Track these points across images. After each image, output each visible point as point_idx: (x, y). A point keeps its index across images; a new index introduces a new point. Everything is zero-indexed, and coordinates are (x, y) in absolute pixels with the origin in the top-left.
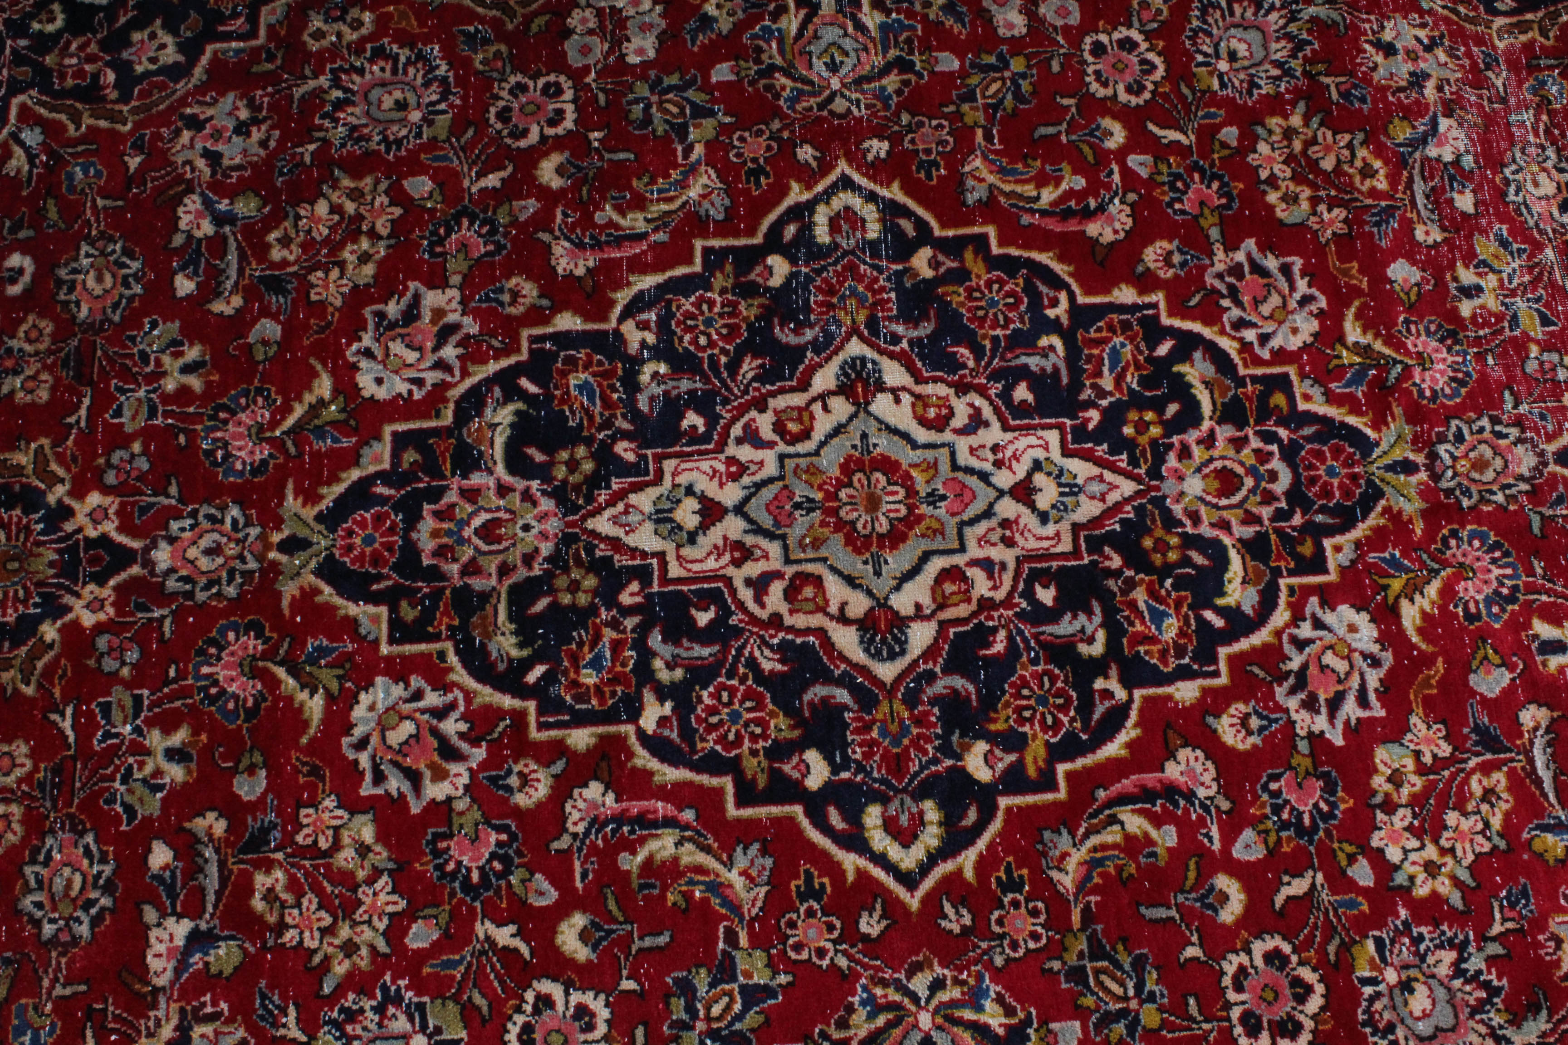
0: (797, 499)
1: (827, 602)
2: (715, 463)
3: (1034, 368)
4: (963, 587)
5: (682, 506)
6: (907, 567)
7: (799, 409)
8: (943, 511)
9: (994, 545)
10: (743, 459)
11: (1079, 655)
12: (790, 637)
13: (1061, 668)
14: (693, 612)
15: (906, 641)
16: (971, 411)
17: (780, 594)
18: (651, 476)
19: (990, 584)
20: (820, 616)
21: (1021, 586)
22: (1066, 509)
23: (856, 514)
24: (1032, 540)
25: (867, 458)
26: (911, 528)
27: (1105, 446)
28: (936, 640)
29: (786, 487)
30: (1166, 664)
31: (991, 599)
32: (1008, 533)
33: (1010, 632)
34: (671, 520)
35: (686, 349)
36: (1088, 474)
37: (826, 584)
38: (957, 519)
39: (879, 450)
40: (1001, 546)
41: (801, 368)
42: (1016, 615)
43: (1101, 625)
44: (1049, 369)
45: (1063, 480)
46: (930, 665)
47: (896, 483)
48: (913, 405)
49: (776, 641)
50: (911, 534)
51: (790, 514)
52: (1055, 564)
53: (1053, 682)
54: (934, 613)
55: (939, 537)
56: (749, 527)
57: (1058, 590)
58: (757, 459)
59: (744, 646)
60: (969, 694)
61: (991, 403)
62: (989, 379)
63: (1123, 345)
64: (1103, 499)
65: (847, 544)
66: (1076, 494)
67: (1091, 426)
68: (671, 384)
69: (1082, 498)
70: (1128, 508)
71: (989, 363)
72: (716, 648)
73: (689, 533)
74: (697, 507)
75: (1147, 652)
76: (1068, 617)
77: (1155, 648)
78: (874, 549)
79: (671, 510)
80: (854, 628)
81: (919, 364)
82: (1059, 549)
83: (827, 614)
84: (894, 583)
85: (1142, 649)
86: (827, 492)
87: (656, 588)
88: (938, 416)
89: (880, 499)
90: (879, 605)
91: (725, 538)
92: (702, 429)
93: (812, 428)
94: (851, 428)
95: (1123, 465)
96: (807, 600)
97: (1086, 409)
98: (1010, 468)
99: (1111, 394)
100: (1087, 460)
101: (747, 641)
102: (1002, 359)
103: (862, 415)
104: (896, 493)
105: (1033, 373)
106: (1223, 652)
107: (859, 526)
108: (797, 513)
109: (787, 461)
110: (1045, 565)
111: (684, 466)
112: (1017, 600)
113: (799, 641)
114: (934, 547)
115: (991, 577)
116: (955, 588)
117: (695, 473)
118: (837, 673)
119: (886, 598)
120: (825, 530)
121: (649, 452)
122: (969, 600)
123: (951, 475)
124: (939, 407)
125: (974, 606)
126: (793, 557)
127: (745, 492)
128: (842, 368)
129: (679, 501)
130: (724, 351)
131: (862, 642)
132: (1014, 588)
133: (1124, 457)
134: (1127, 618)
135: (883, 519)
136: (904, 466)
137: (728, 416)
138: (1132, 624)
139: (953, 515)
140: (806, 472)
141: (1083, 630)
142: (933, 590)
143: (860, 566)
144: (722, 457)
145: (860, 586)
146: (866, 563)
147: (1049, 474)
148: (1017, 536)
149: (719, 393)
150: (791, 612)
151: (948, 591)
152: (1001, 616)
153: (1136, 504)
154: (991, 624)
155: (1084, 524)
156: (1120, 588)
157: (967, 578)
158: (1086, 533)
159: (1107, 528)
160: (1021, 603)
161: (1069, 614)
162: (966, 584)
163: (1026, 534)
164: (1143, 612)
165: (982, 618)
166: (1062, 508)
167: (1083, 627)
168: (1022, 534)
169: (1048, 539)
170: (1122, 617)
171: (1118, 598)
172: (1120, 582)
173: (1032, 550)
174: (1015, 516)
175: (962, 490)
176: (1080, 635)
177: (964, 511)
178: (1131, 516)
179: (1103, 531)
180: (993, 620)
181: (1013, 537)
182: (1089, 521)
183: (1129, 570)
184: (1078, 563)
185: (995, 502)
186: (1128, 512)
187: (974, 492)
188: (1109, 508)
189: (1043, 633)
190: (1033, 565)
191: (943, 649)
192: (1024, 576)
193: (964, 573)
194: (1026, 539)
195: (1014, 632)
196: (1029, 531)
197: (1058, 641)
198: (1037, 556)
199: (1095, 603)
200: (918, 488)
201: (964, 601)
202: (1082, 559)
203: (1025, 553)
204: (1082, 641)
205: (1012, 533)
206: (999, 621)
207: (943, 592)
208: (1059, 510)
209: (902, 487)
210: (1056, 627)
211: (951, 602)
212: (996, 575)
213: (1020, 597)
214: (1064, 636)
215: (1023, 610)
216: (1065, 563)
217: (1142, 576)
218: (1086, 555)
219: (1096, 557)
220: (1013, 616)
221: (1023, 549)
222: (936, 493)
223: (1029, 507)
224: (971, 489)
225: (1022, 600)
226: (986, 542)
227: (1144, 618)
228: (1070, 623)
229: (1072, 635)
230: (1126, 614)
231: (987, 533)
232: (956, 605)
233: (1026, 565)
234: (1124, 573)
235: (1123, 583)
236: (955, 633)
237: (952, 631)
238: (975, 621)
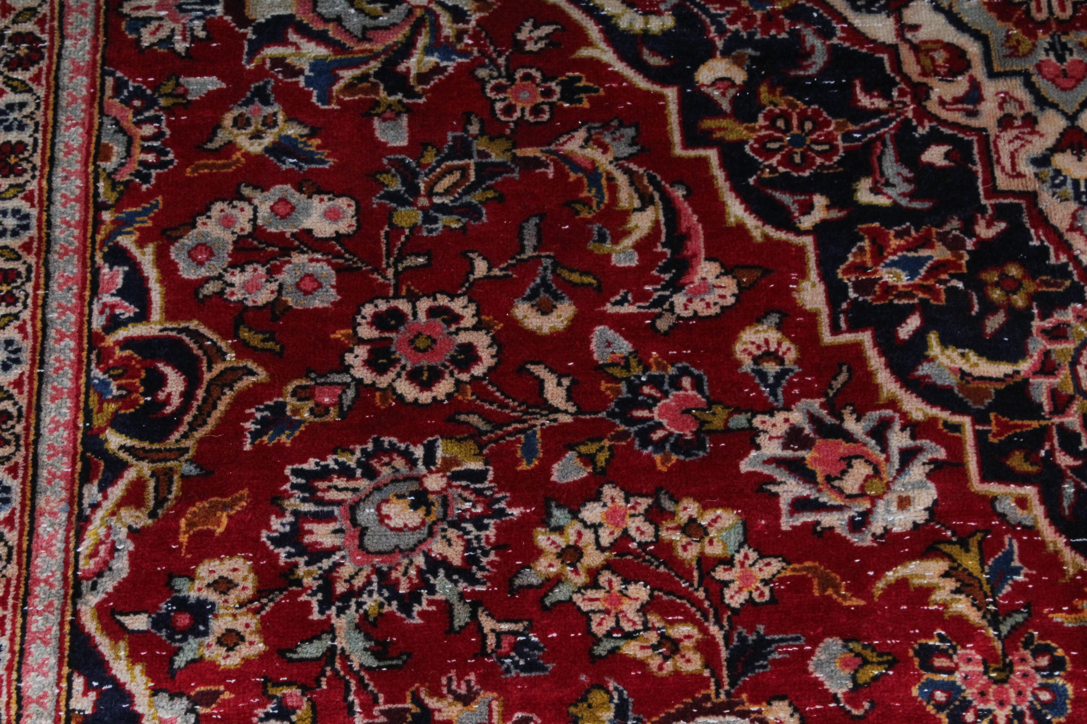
4: (942, 71)
6: (966, 19)
8: (1043, 57)
9: (1001, 107)
11: (858, 179)
13: (839, 162)
15: (870, 12)
19: (948, 98)
21: (947, 131)
22: (1054, 186)
24: (1010, 147)
26: (1017, 25)
28: (874, 41)
30: (845, 272)
31: (928, 98)
32: (1018, 123)
33: (886, 112)
38: (1032, 69)
40: (999, 114)
42: (907, 121)
43: (895, 202)
46: (839, 34)
47: (1076, 10)
50: (1010, 25)
52: (978, 168)
53: (820, 154)
54: (908, 41)
55: (1007, 52)
57: (942, 168)
60: (805, 68)
64: (1072, 228)
66: (1077, 198)
69: (1073, 206)
70: (1064, 258)
75: (861, 249)
76: (906, 172)
77: (868, 258)
82: (998, 173)
84: (945, 4)
85: (866, 244)
104: (1063, 9)
106: (866, 337)
110: (977, 157)
112: (927, 124)
114: (994, 45)
115: (956, 100)
116: (940, 62)
122: (924, 73)
125: (916, 78)
132: (945, 123)
134: (906, 232)
138: (898, 235)
139: (1038, 67)
141: (888, 184)
142: (935, 42)
148: (1014, 133)
151: (936, 55)
152: (905, 105)
153: (1071, 268)
154: (895, 93)
155: (1036, 204)
156: (949, 232)
157: (955, 75)
158: (1024, 206)
159: (1032, 231)
160: (924, 127)
161: (910, 175)
162: (946, 74)
163: (1017, 143)
164: (916, 251)
165: (902, 86)
166: (1057, 181)
167: (894, 186)
168: (1017, 137)
169: (1013, 165)
170: (909, 228)
171: (934, 230)
172: (957, 233)
173: (996, 146)
174: (1042, 132)
175: (1072, 77)
176: (883, 181)
177: (1044, 77)
178: (1053, 261)
179: (1028, 225)
180: (899, 96)
181: (1012, 127)
182: (1041, 211)
183: (974, 244)
184: (982, 193)
185: (1058, 110)
186: (1057, 257)
187: (1071, 89)
188: (1061, 236)
189: (884, 145)
190: (976, 146)
191: (862, 47)
192: (961, 135)
193: (961, 73)
194: (1010, 142)
195: (885, 117)
196: (1022, 146)
197: (875, 159)
198: (990, 151)
199: (927, 205)
200: (1072, 35)
201: (923, 68)
202: (987, 197)
203: (992, 138)
204: (875, 182)
205: (1018, 127)
206: (899, 102)
207: (935, 50)
208: (1053, 178)
209: (1072, 17)
210: (893, 159)
211: (922, 57)
212: (960, 106)
213: (931, 128)
214: (881, 166)
215: (915, 129)
216: (980, 180)
217: (967, 257)
218: (993, 202)
219: (990, 212)
220: (906, 118)
221: (997, 137)
222: (1067, 53)
223: (1055, 146)
224: (1074, 86)
225: (927, 129)
226: (1004, 99)
227: (909, 250)
228: (899, 174)
229: (882, 174)
230: (913, 233)
231: (1016, 100)
232: (918, 62)
233: (975, 138)
234: (970, 238)
235: (955, 237)
236: (882, 59)
237: (885, 57)
238: (898, 79)
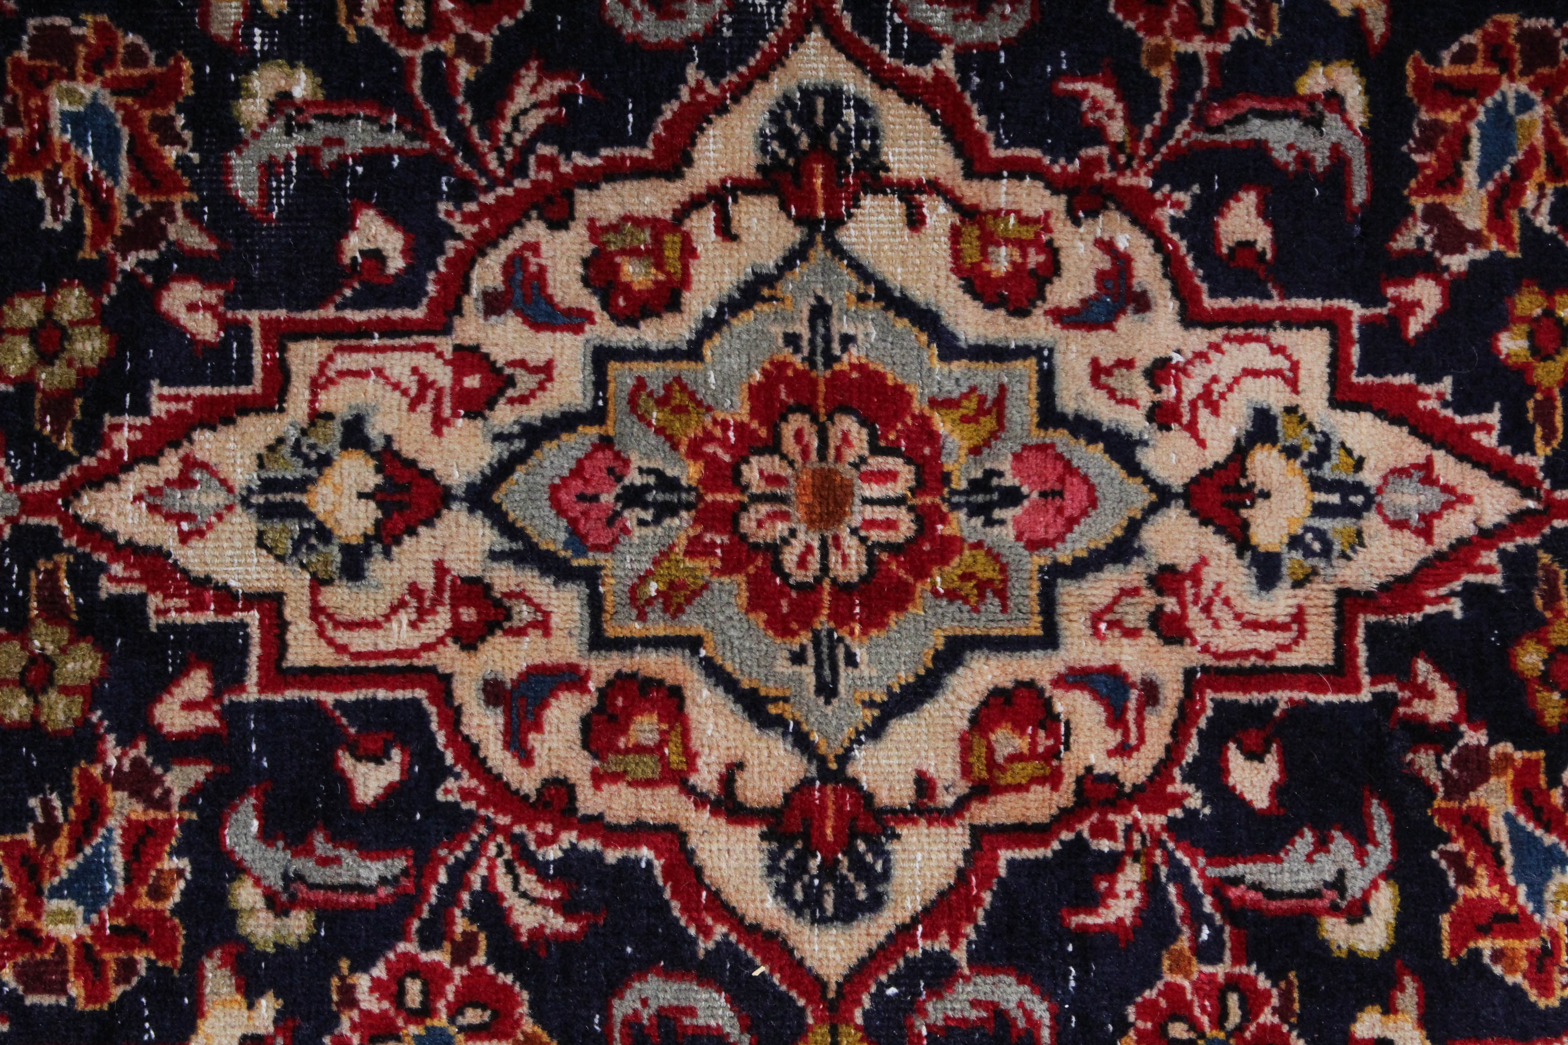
0: (634, 478)
1: (691, 757)
2: (421, 359)
3: (1281, 155)
4: (1044, 742)
5: (333, 474)
6: (906, 676)
7: (655, 224)
8: (1008, 532)
9: (1132, 633)
10: (500, 356)
11: (1324, 946)
12: (590, 845)
13: (1275, 977)
14: (346, 762)
15: (886, 875)
16: (1105, 263)
17: (574, 731)
18: (256, 387)
19: (1114, 738)
20: (670, 792)
21: (1192, 749)
22: (1326, 552)
23: (781, 528)
24: (1230, 625)
25: (822, 373)
26: (922, 573)
27: (1446, 384)
28: (962, 875)
29: (606, 442)
30: (1546, 989)
31: (1113, 779)
32: (1171, 604)
33: (1152, 870)
34: (302, 512)
35: (366, 34)
36: (1393, 461)
37: (692, 711)
38: (1042, 558)
39: (855, 354)
40: (1149, 638)
41: (669, 110)
42: (1172, 826)
43: (1387, 875)
44: (1321, 160)
45: (1327, 471)
46: (942, 943)
47: (892, 451)
48: (955, 235)
49: (553, 853)
50: (922, 588)
51: (613, 518)
52: (1283, 696)
53: (1250, 1011)
54: (962, 804)
55: (993, 603)
56: (503, 544)
57: (1285, 767)
58: (537, 359)
59: (470, 862)
60: (1034, 1024)
61: (1160, 245)
62: (1159, 177)
63: (1524, 104)
64: (1426, 532)
65: (753, 606)
66: (1356, 512)
67: (1414, 327)
68: (322, 130)
69: (1372, 522)
70: (1489, 557)
71: (1164, 132)
72: (399, 864)
73: (347, 549)
74: (373, 480)
75: (1498, 955)
76: (1305, 842)
77: (1521, 946)
78: (823, 622)
79: (302, 485)
80: (754, 832)
81: (980, 122)
82: (1296, 658)
83: (689, 790)
84: (868, 716)
85: (1486, 945)
86: (712, 461)
87: (251, 694)
88: (1018, 269)
89: (847, 490)
90: (825, 775)
91: (440, 569)
92: (396, 264)
93: (685, 281)
94: (787, 287)
95: (1489, 440)
96: (640, 749)
97: (1407, 280)
98: (1192, 428)
99: (1477, 239)
100: (1395, 420)
101: (479, 849)
102: (1199, 123)
103: (819, 252)
104: (891, 476)
105: (1277, 168)
107: (790, 558)
108: (631, 517)
109: (614, 368)
110: (1258, 697)
111: (343, 362)
112: (1177, 787)
113: (612, 856)
114: (977, 628)
115: (1116, 719)
117: (371, 384)
118: (704, 946)
119: (845, 758)
120: (702, 564)
121: (254, 317)
122: (1054, 779)
123: (1037, 436)
124: (1022, 245)
125: (1065, 797)
126: (611, 631)
127: (500, 450)
128: (776, 118)
129: (325, 461)
130: (464, 42)
131: (772, 870)
132: (1173, 753)
133: (1494, 418)
134: (1456, 860)
135: (850, 544)
136: (918, 405)
137: (469, 230)
138: (1467, 877)
139: (1033, 545)
140: (662, 402)
141: (1339, 883)
142: (966, 745)
143: (783, 666)
144: (445, 345)
145: (778, 722)
146: (798, 658)
147: (1292, 452)
148: (1195, 617)
149: (447, 166)
150: (598, 779)
151: (1002, 752)
152: (1134, 826)
153: (1510, 547)
154: (1105, 845)
155: (1369, 594)
156: (1446, 776)
157: (1056, 718)
158: (1372, 618)
159: (1429, 609)
160: (1186, 795)
161: (1309, 835)
162: (1052, 733)
163: (1218, 609)
164: (1498, 846)
165: (1084, 828)
166: (1317, 546)
167: (1341, 873)
168: (1207, 609)
169: (1271, 626)
170: (1444, 854)
171: (1439, 802)
172: (1447, 759)
173: (1227, 655)
174: (1194, 559)
175: (1061, 480)
176: (1330, 894)
177: (1061, 538)
178: (1496, 579)
179: (1418, 617)
180: (1112, 837)
181: (1184, 617)
182: (1382, 587)
183: (1475, 728)
184: (1343, 697)
185: (1144, 519)
186: (1488, 570)
187: (1092, 488)
188: (1439, 555)
189: (1237, 881)
190: (1228, 696)
191: (978, 901)
192: (1203, 723)
193: (1048, 704)
194: (1216, 625)
195: (1164, 871)
196: (1226, 602)
197: (1274, 904)
198: (1240, 670)
199: (1377, 811)
200: (949, 465)
201: (1040, 780)
202: (1357, 688)
203: (1209, 660)
204: (1334, 910)
205: (1183, 604)
206: (1128, 840)
207: (991, 751)
208: (1309, 552)
209: (908, 461)
210: (1272, 867)
211: (1007, 779)
212: (1131, 716)
213: (1186, 779)
214: (1291, 895)
215: (1192, 814)
216: (1312, 697)
217: (1506, 747)
218: (1366, 680)
219: (1391, 687)
220: (1165, 828)
221: (1205, 649)
222: (995, 481)
223: (1231, 539)
224: (1085, 479)
225: (1190, 788)
226: (1111, 625)
227: (1501, 862)
228: (1309, 858)
229: (1312, 894)
230: (1456, 847)
231: (1116, 600)
232: (1020, 788)
233: (1209, 694)
234: (1461, 735)
235: (1455, 762)
236: (1011, 863)
237: (1005, 855)
238: (1066, 836)
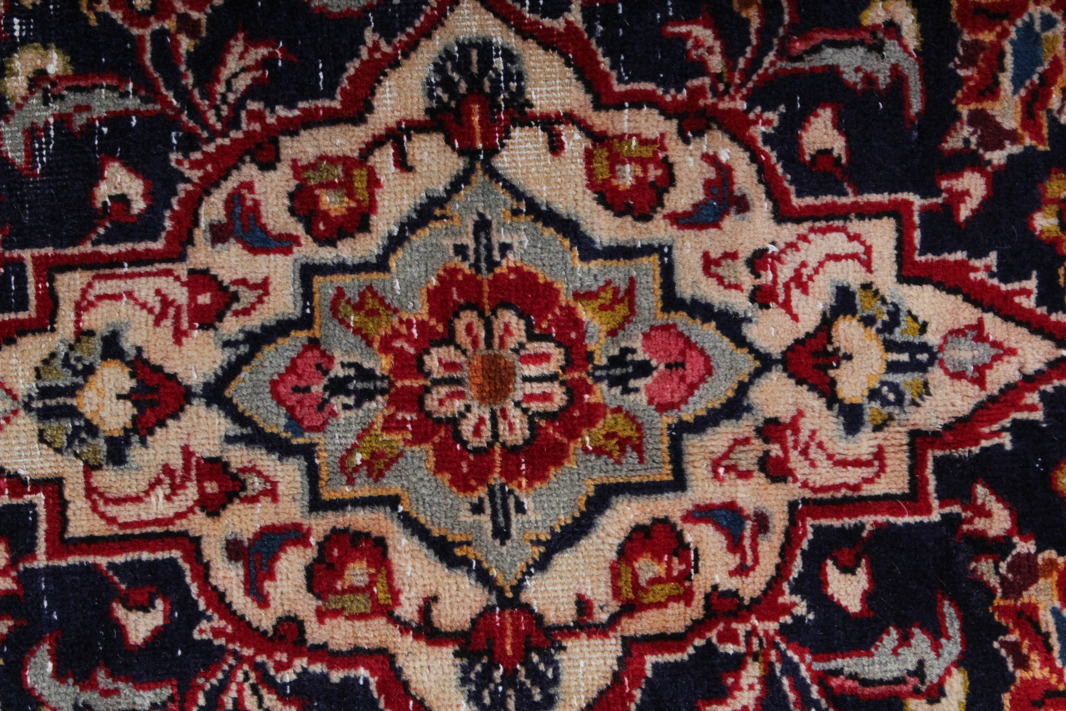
0: (338, 371)
1: (395, 594)
2: (163, 283)
3: (851, 77)
4: (678, 567)
5: (96, 381)
6: (565, 518)
7: (345, 160)
8: (642, 398)
9: (746, 475)
10: (226, 277)
12: (318, 668)
14: (120, 612)
15: (556, 681)
16: (711, 173)
17: (300, 578)
18: (32, 312)
19: (734, 561)
20: (380, 622)
21: (797, 566)
22: (899, 401)
23: (458, 404)
24: (824, 464)
25: (485, 276)
26: (573, 435)
27: (992, 258)
28: (617, 677)
29: (314, 343)
31: (734, 594)
32: (775, 450)
33: (769, 666)
34: (73, 413)
35: (104, 18)
36: (951, 324)
37: (393, 556)
38: (670, 418)
39: (512, 259)
40: (759, 479)
41: (352, 67)
42: (784, 630)
43: (958, 663)
44: (883, 79)
45: (898, 335)
47: (545, 337)
48: (589, 156)
49: (288, 676)
50: (574, 446)
51: (323, 405)
52: (869, 520)
54: (614, 619)
55: (632, 457)
56: (235, 430)
57: (873, 577)
58: (255, 277)
59: (223, 688)
61: (755, 157)
62: (751, 100)
63: (1048, 23)
64: (980, 381)
65: (439, 468)
66: (922, 368)
67: (964, 212)
68: (73, 99)
69: (936, 375)
70: (1033, 398)
71: (755, 63)
72: (166, 692)
73: (110, 440)
74: (128, 384)
76: (891, 639)
78: (496, 479)
79: (72, 391)
80: (448, 651)
81: (605, 63)
82: (878, 489)
83: (395, 620)
84: (536, 552)
86: (400, 354)
87: (41, 561)
88: (640, 182)
89: (511, 372)
90: (503, 602)
91: (187, 453)
92: (139, 205)
93: (372, 207)
94: (455, 207)
95: (1028, 303)
96: (354, 590)
97: (958, 174)
98: (787, 306)
99: (1014, 137)
100: (952, 291)
101: (230, 676)
102: (780, 56)
103: (479, 177)
104: (545, 357)
105: (848, 88)
107: (467, 428)
108: (337, 402)
109: (318, 281)
110: (848, 522)
111: (101, 287)
112: (786, 598)
113: (336, 676)
114: (620, 477)
115: (735, 546)
116: (659, 569)
117: (123, 305)
119: (518, 588)
120: (397, 437)
121: (27, 254)
123: (662, 319)
124: (642, 162)
125: (696, 611)
126: (327, 494)
127: (228, 355)
128: (439, 68)
129: (89, 371)
130: (184, 20)
131: (464, 681)
132: (782, 570)
133: (1032, 284)
134: (1014, 648)
135: (515, 414)
136: (565, 298)
137: (195, 175)
138: (1023, 663)
139: (662, 408)
140: (358, 308)
141: (919, 671)
142: (615, 573)
143: (466, 517)
144: (181, 270)
145: (464, 562)
146: (477, 509)
147: (868, 321)
148: (795, 459)
149: (175, 123)
150: (321, 615)
151: (645, 575)
152: (753, 632)
153: (1049, 388)
154: (730, 649)
155: (935, 434)
156: (1003, 579)
157: (686, 547)
158: (939, 453)
159: (985, 443)
160: (794, 605)
161: (894, 634)
162: (684, 559)
163: (813, 452)
164: (1047, 635)
165: (713, 635)
166: (891, 397)
167: (921, 663)
168: (805, 453)
169: (858, 463)
170: (1004, 644)
171: (998, 601)
172: (1003, 566)
173: (823, 489)
174: (793, 411)
175: (682, 353)
176: (913, 681)
177: (684, 401)
178: (1038, 415)
179: (976, 450)
180: (735, 641)
181: (786, 459)
182: (946, 427)
183: (1025, 539)
184: (918, 519)
185: (751, 382)
186: (1032, 408)
187: (707, 359)
188: (992, 399)
189: (837, 672)
190: (825, 522)
191: (631, 697)
192: (805, 545)
193: (680, 535)
194: (813, 464)
195: (778, 667)
196: (820, 445)
197: (868, 690)
198: (833, 501)
199: (948, 610)
200: (591, 345)
201: (676, 598)
202: (929, 511)
203: (808, 494)
204: (916, 693)
205: (785, 450)
206: (749, 644)
207: (635, 576)
208: (885, 402)
209: (559, 345)
210: (865, 660)
211: (650, 598)
212: (747, 542)
213: (793, 591)
214: (881, 682)
215: (799, 620)
216: (892, 519)
217: (1051, 554)
218: (935, 503)
219: (956, 509)
220: (777, 632)
221: (805, 485)
222: (629, 357)
223: (822, 395)
224: (702, 352)
225: (796, 599)
226: (728, 469)
227: (1050, 649)
228: (895, 652)
229: (898, 681)
230: (1013, 637)
231: (731, 449)
232: (660, 605)
233: (810, 521)
234: (1014, 546)
235: (1010, 568)
236: (656, 666)
237: (650, 660)
238: (699, 642)
